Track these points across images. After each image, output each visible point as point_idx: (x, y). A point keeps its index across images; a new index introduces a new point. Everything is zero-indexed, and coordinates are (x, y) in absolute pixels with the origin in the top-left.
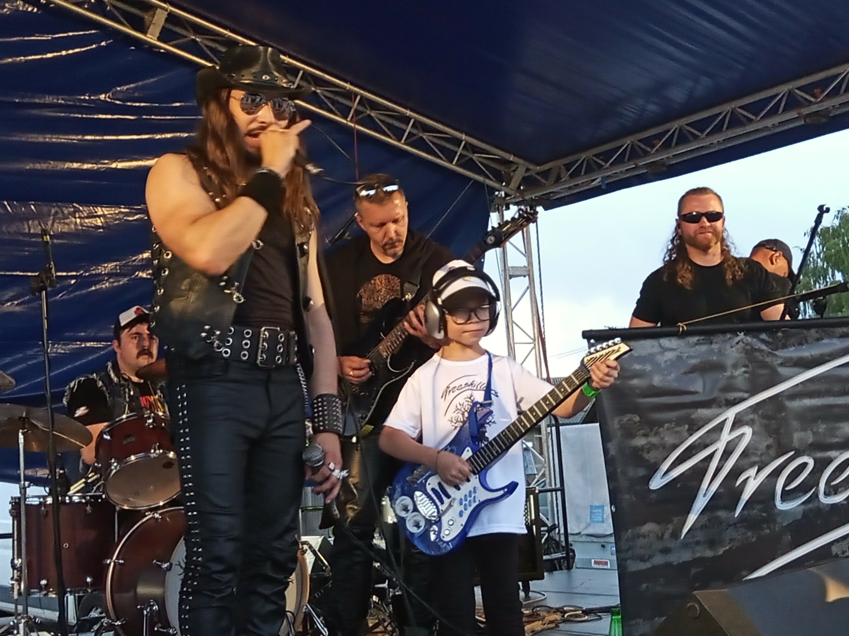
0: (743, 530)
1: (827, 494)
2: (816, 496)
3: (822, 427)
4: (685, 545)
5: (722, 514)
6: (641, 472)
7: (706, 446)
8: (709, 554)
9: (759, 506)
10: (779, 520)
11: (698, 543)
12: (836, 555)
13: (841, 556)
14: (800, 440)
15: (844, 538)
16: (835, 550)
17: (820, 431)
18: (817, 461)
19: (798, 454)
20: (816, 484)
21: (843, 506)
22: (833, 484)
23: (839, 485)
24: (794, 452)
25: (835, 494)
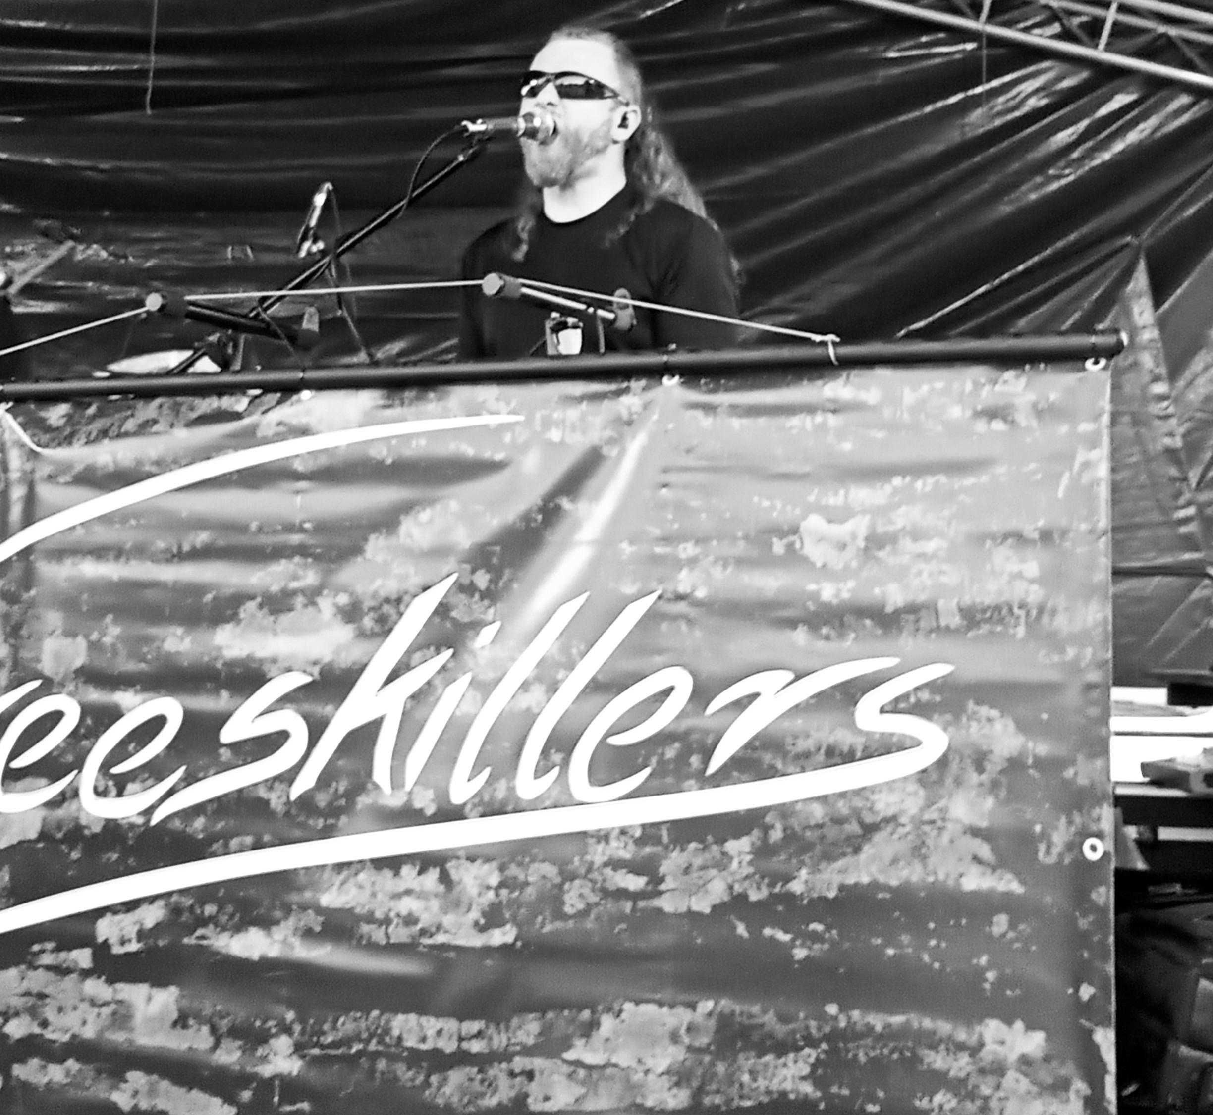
1: (100, 793)
2: (73, 793)
3: (112, 632)
12: (106, 944)
13: (117, 950)
14: (58, 657)
15: (131, 906)
16: (105, 929)
17: (107, 640)
18: (86, 710)
19: (48, 687)
20: (79, 764)
21: (132, 826)
22: (116, 770)
23: (131, 776)
24: (35, 684)
25: (120, 794)
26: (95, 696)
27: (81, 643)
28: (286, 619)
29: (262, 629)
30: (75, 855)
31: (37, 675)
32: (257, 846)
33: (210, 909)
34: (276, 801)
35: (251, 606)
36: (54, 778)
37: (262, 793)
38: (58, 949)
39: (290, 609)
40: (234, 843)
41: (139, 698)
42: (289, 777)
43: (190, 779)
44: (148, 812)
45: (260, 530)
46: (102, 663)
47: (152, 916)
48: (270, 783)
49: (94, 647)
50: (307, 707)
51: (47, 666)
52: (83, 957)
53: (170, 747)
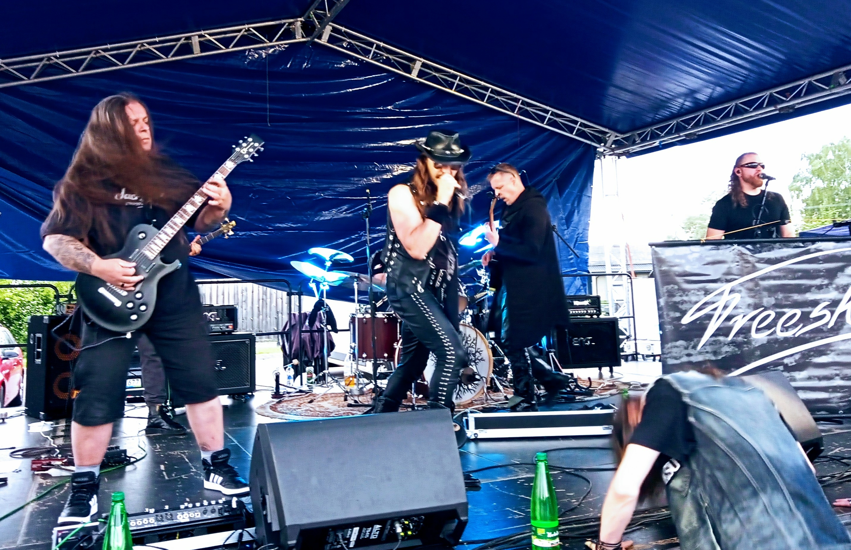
0: (732, 347)
1: (782, 331)
2: (775, 332)
3: (780, 296)
4: (700, 353)
5: (721, 338)
6: (678, 314)
7: (714, 303)
8: (713, 358)
9: (743, 336)
10: (753, 343)
11: (707, 352)
12: (787, 364)
13: (790, 365)
14: (768, 302)
15: (792, 355)
16: (786, 361)
17: (779, 297)
18: (777, 313)
19: (766, 309)
20: (776, 326)
21: (791, 338)
22: (785, 326)
23: (789, 327)
24: (763, 308)
25: (787, 331)
26: (778, 310)
27: (773, 298)
28: (822, 291)
29: (817, 293)
30: (777, 346)
31: (763, 306)
32: (822, 338)
33: (812, 353)
34: (825, 329)
35: (813, 288)
36: (769, 329)
37: (821, 327)
38: (774, 367)
39: (822, 289)
40: (816, 339)
41: (790, 309)
42: (827, 324)
43: (803, 327)
44: (794, 334)
45: (813, 272)
46: (778, 302)
47: (797, 357)
48: (823, 325)
49: (776, 299)
50: (829, 309)
51: (765, 304)
52: (781, 368)
53: (798, 320)
